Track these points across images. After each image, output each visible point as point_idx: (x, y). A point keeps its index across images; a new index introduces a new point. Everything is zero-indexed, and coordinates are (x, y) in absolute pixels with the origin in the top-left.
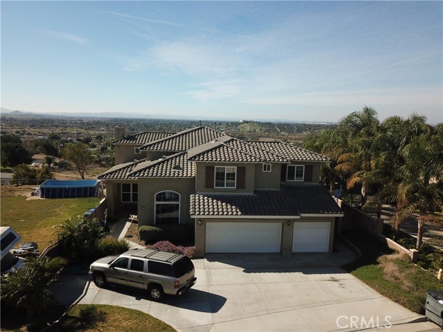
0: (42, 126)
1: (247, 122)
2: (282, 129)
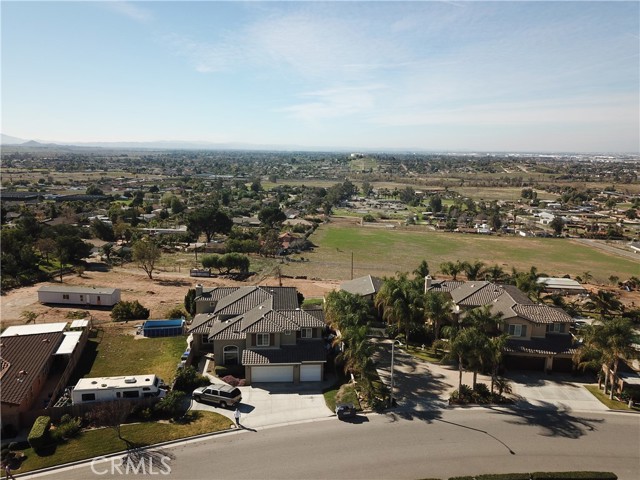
0: (72, 168)
1: (361, 157)
2: (411, 167)
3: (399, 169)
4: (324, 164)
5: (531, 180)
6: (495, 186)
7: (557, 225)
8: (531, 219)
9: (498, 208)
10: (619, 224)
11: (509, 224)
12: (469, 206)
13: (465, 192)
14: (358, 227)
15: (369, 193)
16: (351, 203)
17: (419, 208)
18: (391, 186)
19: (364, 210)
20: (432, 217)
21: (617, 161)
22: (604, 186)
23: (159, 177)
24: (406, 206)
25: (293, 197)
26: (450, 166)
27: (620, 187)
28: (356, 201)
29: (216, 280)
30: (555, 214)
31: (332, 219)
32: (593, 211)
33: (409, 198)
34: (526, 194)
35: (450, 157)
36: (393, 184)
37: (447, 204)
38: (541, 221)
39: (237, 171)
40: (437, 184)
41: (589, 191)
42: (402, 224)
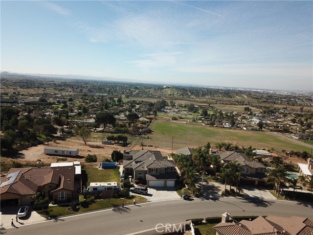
2: (192, 93)
3: (187, 94)
4: (151, 90)
5: (249, 102)
6: (232, 104)
7: (260, 125)
8: (249, 121)
9: (234, 116)
10: (288, 125)
11: (239, 124)
12: (220, 114)
13: (218, 107)
14: (170, 122)
15: (173, 106)
16: (165, 110)
17: (197, 114)
18: (183, 103)
19: (172, 114)
20: (203, 119)
21: (288, 94)
22: (282, 106)
23: (72, 93)
24: (191, 113)
25: (138, 106)
26: (211, 94)
27: (290, 107)
28: (167, 109)
29: (114, 146)
30: (260, 119)
31: (157, 118)
32: (277, 118)
33: (192, 109)
34: (247, 109)
35: (210, 89)
36: (184, 101)
37: (210, 112)
38: (253, 123)
39: (109, 92)
40: (205, 102)
41: (275, 109)
42: (190, 121)
